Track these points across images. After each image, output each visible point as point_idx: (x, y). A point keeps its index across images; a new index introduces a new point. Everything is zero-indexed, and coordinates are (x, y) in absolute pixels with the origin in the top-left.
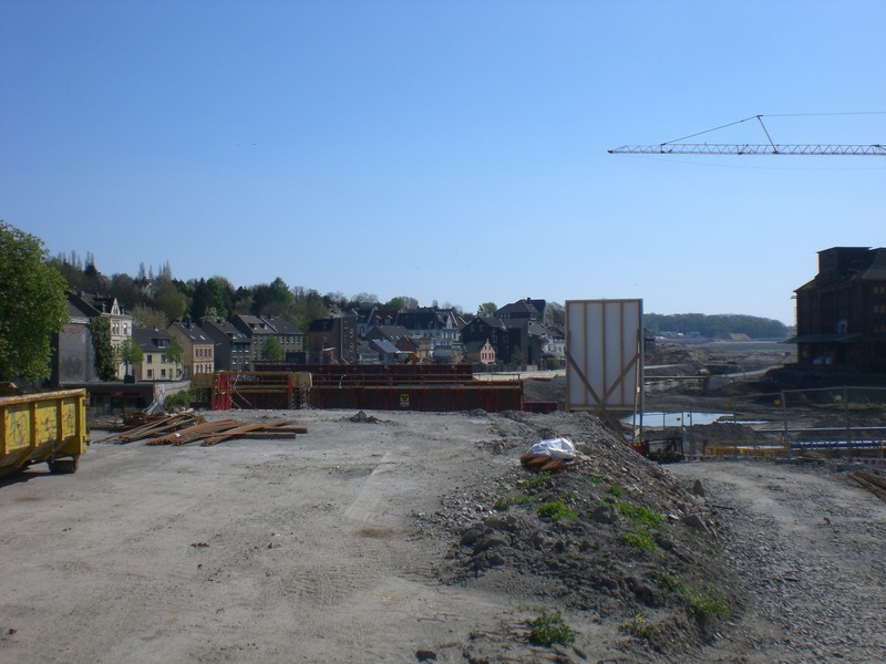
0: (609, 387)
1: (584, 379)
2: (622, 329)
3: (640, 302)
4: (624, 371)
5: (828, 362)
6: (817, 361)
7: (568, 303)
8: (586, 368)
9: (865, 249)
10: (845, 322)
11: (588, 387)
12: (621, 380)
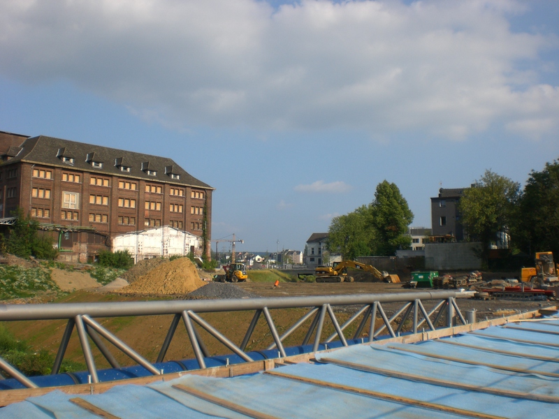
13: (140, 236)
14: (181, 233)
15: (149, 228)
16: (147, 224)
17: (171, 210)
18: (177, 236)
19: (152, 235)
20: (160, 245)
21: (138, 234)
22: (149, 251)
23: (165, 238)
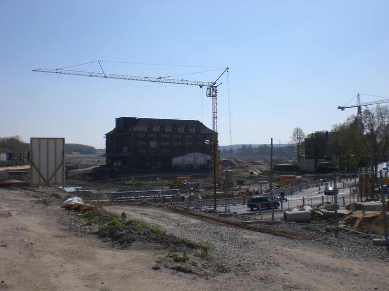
0: (50, 176)
1: (39, 171)
2: (56, 151)
3: (63, 139)
4: (56, 170)
5: (119, 164)
6: (115, 164)
7: (32, 139)
8: (39, 167)
9: (135, 119)
10: (126, 148)
11: (40, 175)
12: (55, 174)
13: (184, 157)
14: (202, 154)
15: (188, 153)
16: (187, 151)
17: (198, 144)
18: (201, 156)
19: (189, 156)
20: (193, 160)
21: (183, 156)
22: (188, 163)
23: (195, 157)
